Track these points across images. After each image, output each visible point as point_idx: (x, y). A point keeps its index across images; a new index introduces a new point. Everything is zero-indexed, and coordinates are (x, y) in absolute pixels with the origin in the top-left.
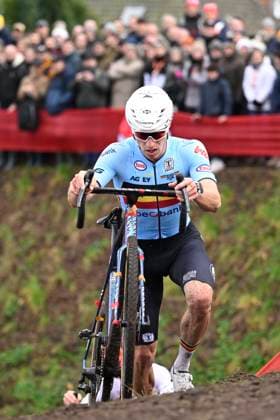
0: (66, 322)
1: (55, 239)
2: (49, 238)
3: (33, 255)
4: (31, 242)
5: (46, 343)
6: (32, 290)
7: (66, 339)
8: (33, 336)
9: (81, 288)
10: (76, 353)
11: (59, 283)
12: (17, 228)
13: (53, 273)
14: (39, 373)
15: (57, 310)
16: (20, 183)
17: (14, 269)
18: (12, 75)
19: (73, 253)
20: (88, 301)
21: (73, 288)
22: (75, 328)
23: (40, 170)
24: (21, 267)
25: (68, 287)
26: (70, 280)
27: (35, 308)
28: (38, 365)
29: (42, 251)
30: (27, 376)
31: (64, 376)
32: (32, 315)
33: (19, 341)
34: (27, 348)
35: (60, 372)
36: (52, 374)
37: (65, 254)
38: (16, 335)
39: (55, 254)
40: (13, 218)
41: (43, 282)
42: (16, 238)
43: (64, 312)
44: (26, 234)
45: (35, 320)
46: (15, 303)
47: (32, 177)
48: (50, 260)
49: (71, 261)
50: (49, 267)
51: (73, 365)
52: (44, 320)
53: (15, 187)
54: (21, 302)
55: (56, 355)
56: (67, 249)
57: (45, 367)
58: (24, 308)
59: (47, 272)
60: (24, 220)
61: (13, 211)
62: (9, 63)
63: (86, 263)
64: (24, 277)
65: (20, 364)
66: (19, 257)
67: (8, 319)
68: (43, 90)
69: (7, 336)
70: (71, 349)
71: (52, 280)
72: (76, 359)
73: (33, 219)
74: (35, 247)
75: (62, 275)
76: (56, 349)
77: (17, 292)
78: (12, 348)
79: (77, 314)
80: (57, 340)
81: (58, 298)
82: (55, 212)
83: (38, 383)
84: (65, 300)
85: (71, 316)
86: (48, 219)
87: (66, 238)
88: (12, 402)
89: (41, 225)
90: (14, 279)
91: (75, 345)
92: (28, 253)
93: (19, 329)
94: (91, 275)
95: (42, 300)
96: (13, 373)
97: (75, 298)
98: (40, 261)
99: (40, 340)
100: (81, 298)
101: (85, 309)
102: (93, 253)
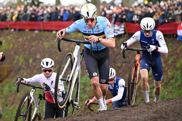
7: (165, 81)
9: (168, 68)
10: (168, 85)
19: (166, 59)
20: (170, 72)
21: (166, 68)
22: (167, 79)
25: (165, 68)
31: (165, 91)
35: (163, 90)
51: (167, 88)
56: (165, 59)
62: (149, 12)
63: (170, 62)
67: (150, 77)
69: (150, 81)
70: (166, 84)
72: (168, 86)
75: (163, 65)
76: (163, 84)
78: (151, 83)
79: (168, 74)
85: (166, 76)
91: (167, 83)
94: (171, 65)
97: (167, 71)
100: (169, 71)
101: (170, 74)
102: (171, 59)
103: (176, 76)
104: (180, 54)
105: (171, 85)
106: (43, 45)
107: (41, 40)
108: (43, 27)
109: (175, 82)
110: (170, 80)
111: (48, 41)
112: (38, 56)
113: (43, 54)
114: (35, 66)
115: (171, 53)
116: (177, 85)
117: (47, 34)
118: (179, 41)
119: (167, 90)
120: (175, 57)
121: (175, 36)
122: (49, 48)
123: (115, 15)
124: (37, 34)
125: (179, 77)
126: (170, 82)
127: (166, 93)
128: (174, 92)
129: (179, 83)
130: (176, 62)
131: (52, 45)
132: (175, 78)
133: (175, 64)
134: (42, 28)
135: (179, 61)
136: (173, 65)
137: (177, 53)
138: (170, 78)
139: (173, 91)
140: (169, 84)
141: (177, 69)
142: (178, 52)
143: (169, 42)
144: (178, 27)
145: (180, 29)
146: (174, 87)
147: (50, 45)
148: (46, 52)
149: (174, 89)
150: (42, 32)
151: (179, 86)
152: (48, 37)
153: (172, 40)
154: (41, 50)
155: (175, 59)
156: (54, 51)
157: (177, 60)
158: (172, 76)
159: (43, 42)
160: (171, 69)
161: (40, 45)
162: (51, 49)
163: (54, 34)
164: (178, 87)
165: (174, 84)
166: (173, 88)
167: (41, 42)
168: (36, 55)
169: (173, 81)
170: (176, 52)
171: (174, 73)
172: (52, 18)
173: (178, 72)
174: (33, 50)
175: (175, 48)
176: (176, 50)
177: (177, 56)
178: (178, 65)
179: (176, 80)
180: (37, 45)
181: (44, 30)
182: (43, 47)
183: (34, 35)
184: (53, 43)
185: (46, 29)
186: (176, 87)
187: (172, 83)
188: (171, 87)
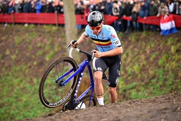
0: (146, 76)
1: (143, 53)
2: (141, 52)
3: (137, 57)
4: (136, 53)
5: (140, 82)
6: (136, 67)
7: (145, 81)
8: (136, 80)
9: (150, 66)
11: (144, 65)
12: (132, 50)
13: (142, 62)
14: (138, 91)
15: (143, 73)
16: (133, 36)
17: (131, 61)
18: (130, 7)
19: (148, 56)
20: (152, 70)
21: (148, 66)
22: (148, 78)
23: (138, 33)
24: (133, 61)
25: (146, 66)
26: (147, 64)
27: (137, 72)
28: (138, 88)
29: (139, 56)
30: (134, 92)
31: (145, 91)
32: (136, 74)
33: (132, 82)
34: (135, 84)
36: (142, 91)
37: (145, 57)
38: (132, 80)
39: (143, 57)
40: (131, 47)
41: (139, 65)
42: (132, 53)
43: (145, 73)
44: (135, 51)
45: (137, 76)
46: (131, 71)
47: (137, 35)
48: (141, 59)
49: (147, 59)
50: (141, 60)
51: (147, 88)
52: (139, 76)
53: (132, 38)
54: (133, 71)
55: (143, 86)
56: (146, 55)
57: (139, 89)
58: (134, 72)
59: (140, 62)
60: (134, 47)
61: (131, 45)
62: (129, 3)
63: (151, 59)
64: (134, 64)
65: (133, 88)
66: (133, 58)
67: (129, 75)
68: (139, 11)
69: (129, 80)
70: (147, 84)
71: (142, 64)
72: (148, 87)
73: (137, 47)
74: (137, 55)
75: (145, 63)
76: (143, 84)
77: (132, 68)
78: (130, 83)
79: (148, 73)
80: (143, 81)
81: (143, 69)
82: (143, 45)
83: (138, 94)
84: (145, 70)
85: (147, 74)
86: (141, 47)
87: (146, 52)
88: (131, 99)
89: (139, 49)
90: (131, 64)
91: (148, 83)
92: (135, 57)
93: (132, 78)
94: (152, 63)
95: (139, 70)
96: (131, 91)
97: (148, 69)
98: (138, 59)
99: (138, 81)
100: (150, 69)
101: (151, 72)
102: (153, 56)
103: (157, 74)
104: (163, 50)
105: (152, 85)
106: (13, 40)
107: (12, 34)
108: (14, 19)
109: (157, 82)
110: (151, 79)
111: (19, 35)
112: (8, 52)
113: (13, 50)
114: (4, 64)
115: (154, 49)
116: (158, 85)
117: (18, 27)
118: (163, 36)
119: (147, 90)
120: (157, 53)
121: (158, 29)
122: (20, 44)
123: (92, 6)
124: (7, 28)
125: (161, 76)
126: (151, 82)
127: (147, 94)
128: (155, 94)
129: (161, 83)
130: (158, 59)
131: (23, 40)
132: (156, 77)
133: (158, 61)
134: (13, 21)
135: (162, 58)
136: (155, 62)
137: (159, 49)
138: (151, 77)
139: (154, 92)
140: (150, 84)
141: (159, 67)
142: (161, 48)
143: (151, 37)
144: (161, 20)
145: (163, 22)
146: (156, 87)
147: (21, 40)
148: (17, 47)
149: (156, 90)
150: (13, 25)
151: (161, 86)
152: (19, 31)
153: (155, 34)
154: (11, 46)
155: (157, 56)
156: (25, 46)
157: (159, 57)
158: (153, 75)
159: (13, 36)
160: (153, 67)
161: (10, 40)
162: (22, 44)
163: (26, 27)
164: (159, 87)
165: (155, 84)
166: (154, 89)
167: (11, 36)
168: (5, 51)
169: (154, 81)
170: (158, 47)
171: (156, 72)
172: (24, 10)
173: (160, 71)
174: (2, 45)
175: (157, 43)
176: (159, 45)
177: (160, 52)
178: (160, 62)
179: (158, 79)
180: (6, 40)
181: (16, 23)
182: (13, 42)
183: (4, 29)
184: (24, 38)
185: (17, 21)
186: (157, 88)
187: (154, 83)
188: (152, 88)
